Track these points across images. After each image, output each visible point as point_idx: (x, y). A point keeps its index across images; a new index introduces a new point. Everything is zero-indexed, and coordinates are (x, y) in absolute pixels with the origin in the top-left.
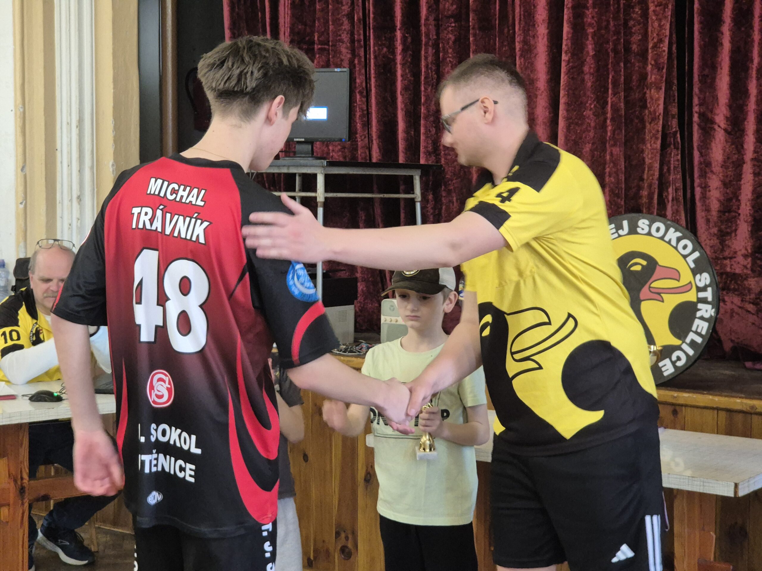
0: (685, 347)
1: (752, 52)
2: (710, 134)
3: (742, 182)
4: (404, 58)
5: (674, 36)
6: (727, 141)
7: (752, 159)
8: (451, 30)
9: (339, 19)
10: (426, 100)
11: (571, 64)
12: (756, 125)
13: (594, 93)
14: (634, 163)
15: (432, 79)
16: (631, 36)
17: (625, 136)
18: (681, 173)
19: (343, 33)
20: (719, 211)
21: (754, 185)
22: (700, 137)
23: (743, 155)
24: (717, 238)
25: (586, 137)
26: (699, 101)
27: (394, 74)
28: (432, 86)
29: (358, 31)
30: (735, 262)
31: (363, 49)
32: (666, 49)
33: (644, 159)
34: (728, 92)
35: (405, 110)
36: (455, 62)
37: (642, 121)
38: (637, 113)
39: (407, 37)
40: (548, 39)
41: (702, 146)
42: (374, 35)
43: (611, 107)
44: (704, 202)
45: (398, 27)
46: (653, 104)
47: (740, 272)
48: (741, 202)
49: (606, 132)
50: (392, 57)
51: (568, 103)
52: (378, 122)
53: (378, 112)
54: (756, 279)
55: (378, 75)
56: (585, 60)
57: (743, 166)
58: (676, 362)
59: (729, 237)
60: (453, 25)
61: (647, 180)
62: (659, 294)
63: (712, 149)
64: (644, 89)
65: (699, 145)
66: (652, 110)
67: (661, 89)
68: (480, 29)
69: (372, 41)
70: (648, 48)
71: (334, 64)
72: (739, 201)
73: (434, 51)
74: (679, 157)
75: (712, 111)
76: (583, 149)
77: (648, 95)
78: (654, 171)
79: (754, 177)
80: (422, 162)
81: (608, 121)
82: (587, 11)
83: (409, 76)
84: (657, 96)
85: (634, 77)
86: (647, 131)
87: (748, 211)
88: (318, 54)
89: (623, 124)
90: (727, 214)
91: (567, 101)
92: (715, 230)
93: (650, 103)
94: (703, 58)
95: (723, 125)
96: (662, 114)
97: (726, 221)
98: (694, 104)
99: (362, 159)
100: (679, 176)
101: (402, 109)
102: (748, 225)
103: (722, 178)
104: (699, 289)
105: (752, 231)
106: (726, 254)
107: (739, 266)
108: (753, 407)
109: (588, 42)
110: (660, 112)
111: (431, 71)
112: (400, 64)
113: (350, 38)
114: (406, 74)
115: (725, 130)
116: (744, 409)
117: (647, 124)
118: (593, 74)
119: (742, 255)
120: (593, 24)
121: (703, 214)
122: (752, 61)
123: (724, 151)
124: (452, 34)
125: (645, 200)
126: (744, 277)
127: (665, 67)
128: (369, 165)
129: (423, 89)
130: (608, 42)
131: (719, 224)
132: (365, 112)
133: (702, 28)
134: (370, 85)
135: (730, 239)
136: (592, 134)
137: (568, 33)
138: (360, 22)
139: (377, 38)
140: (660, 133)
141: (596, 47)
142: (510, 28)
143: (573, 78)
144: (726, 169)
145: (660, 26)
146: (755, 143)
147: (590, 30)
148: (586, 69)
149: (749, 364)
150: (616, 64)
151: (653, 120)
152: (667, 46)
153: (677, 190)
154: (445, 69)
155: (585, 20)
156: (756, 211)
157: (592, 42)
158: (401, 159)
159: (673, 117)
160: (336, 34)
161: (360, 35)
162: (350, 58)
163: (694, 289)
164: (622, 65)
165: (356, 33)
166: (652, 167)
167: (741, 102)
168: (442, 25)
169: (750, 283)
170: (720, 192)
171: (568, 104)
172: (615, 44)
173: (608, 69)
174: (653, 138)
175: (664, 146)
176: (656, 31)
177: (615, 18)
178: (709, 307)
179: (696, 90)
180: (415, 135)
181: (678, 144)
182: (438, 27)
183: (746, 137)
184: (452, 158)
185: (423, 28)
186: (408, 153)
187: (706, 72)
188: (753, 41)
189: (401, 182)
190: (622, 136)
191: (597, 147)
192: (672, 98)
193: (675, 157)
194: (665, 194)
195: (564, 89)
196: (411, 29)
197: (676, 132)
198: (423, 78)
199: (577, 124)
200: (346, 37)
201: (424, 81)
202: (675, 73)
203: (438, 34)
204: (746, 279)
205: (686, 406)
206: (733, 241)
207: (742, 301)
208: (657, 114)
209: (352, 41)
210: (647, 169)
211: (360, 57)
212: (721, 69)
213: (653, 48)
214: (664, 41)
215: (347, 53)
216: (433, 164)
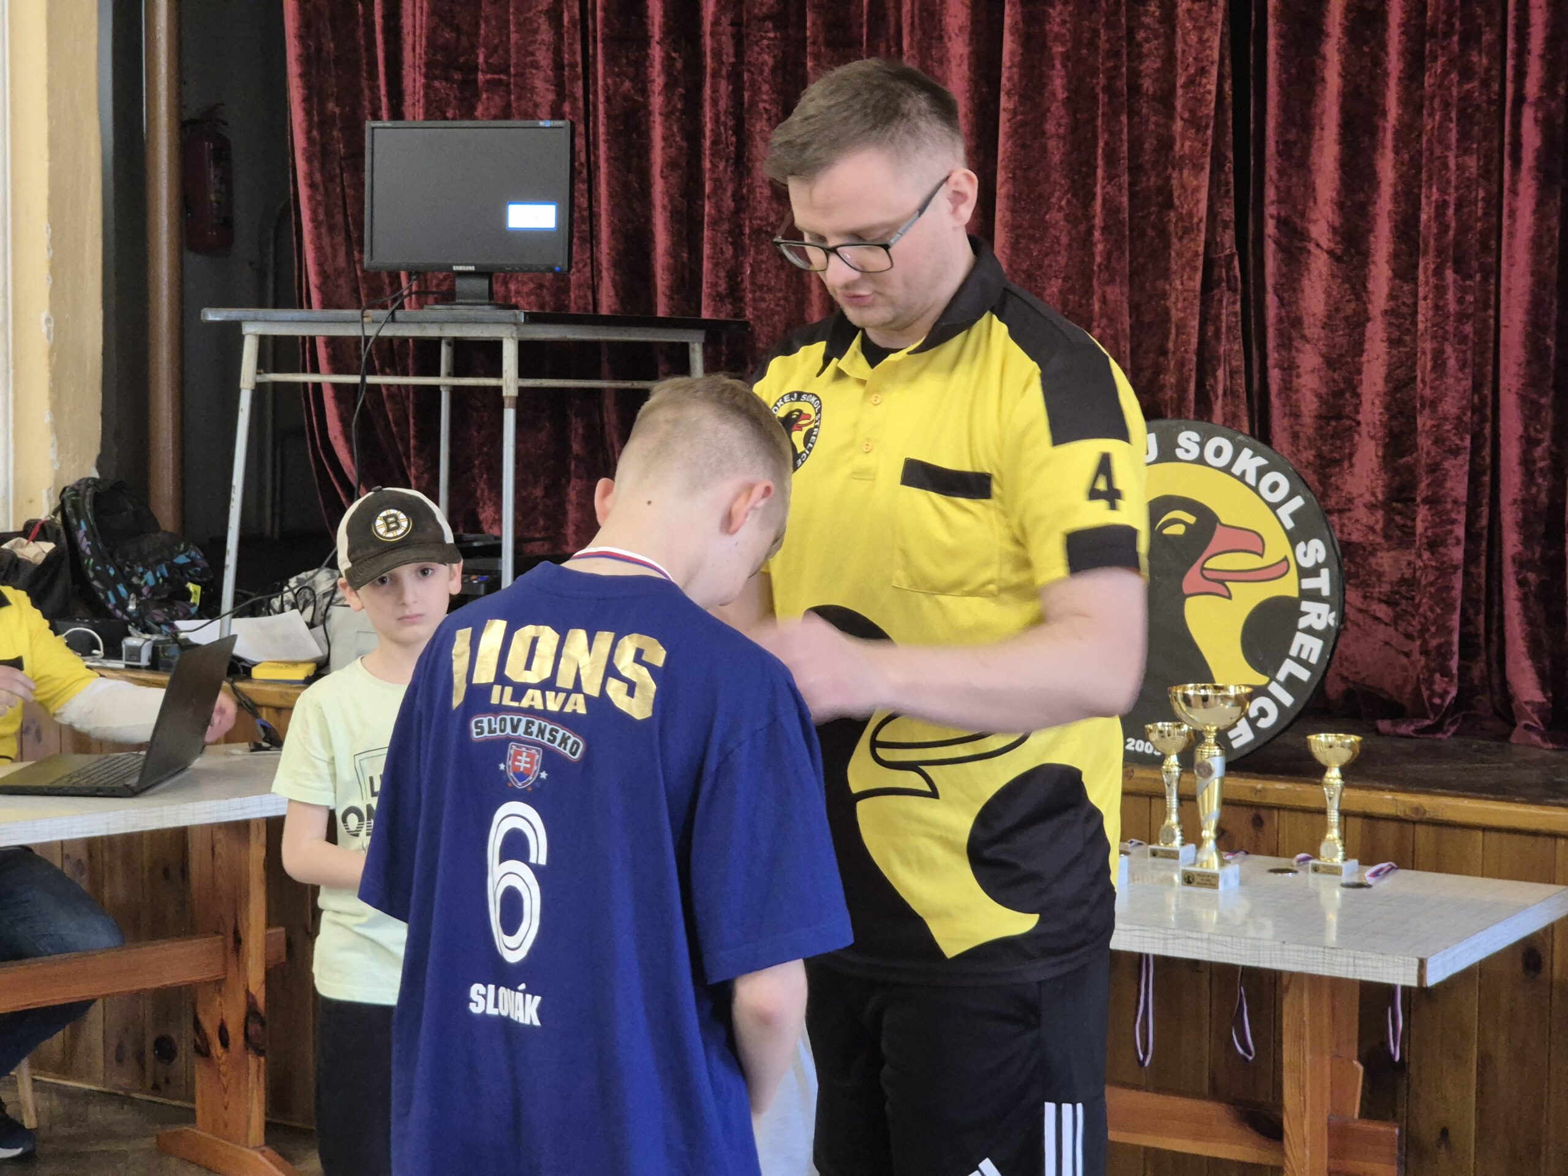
0: (1275, 689)
1: (1384, 96)
2: (1300, 262)
3: (1364, 358)
4: (668, 100)
5: (1227, 61)
6: (1333, 276)
7: (1386, 312)
8: (768, 46)
9: (531, 20)
10: (715, 190)
11: (1019, 118)
12: (1394, 243)
13: (1066, 177)
14: (1147, 318)
15: (727, 146)
16: (1141, 63)
17: (1131, 262)
18: (1241, 340)
19: (539, 49)
20: (1319, 417)
21: (1389, 365)
22: (1279, 268)
23: (1365, 303)
24: (1315, 472)
25: (1050, 266)
26: (1278, 195)
27: (645, 134)
28: (727, 161)
29: (570, 45)
30: (1350, 519)
31: (580, 83)
32: (1213, 88)
33: (1167, 311)
34: (1336, 176)
35: (669, 207)
36: (774, 111)
37: (1163, 234)
38: (1153, 217)
39: (674, 59)
40: (970, 65)
41: (1282, 285)
42: (606, 54)
43: (1104, 205)
44: (1289, 398)
45: (657, 37)
46: (1186, 198)
47: (1361, 540)
48: (1363, 399)
49: (1092, 255)
50: (641, 99)
51: (1013, 196)
52: (613, 232)
53: (613, 212)
54: (1393, 553)
55: (613, 136)
56: (1048, 110)
57: (1365, 326)
58: (1257, 719)
59: (1337, 469)
60: (771, 35)
61: (1174, 353)
62: (1222, 582)
63: (1303, 291)
64: (1166, 168)
65: (1277, 283)
66: (1184, 212)
67: (1202, 169)
68: (829, 44)
69: (600, 67)
70: (1174, 85)
71: (520, 114)
72: (1358, 396)
73: (731, 87)
74: (1238, 307)
75: (1303, 215)
76: (1044, 288)
77: (1175, 182)
78: (1189, 334)
79: (1390, 348)
80: (706, 314)
81: (1097, 234)
82: (1051, 11)
83: (678, 139)
84: (1195, 183)
85: (1147, 146)
86: (1173, 254)
87: (1377, 417)
88: (487, 91)
89: (1127, 239)
90: (1334, 423)
91: (1012, 192)
92: (1309, 455)
93: (1179, 197)
94: (1285, 107)
95: (1325, 243)
96: (1204, 220)
97: (1332, 437)
98: (1267, 201)
99: (579, 309)
100: (1237, 346)
101: (664, 207)
102: (1377, 445)
103: (1324, 350)
104: (1303, 573)
105: (1384, 457)
106: (1332, 502)
107: (1359, 526)
108: (1417, 810)
109: (1055, 72)
110: (1200, 215)
111: (726, 129)
112: (661, 114)
113: (554, 61)
114: (673, 135)
115: (1330, 253)
116: (1401, 814)
117: (1175, 240)
118: (1064, 138)
119: (1365, 505)
120: (1064, 35)
121: (1286, 422)
122: (1384, 114)
123: (1329, 295)
124: (769, 55)
125: (1169, 394)
126: (1370, 549)
127: (1212, 124)
128: (594, 319)
129: (707, 164)
130: (1094, 74)
131: (1319, 443)
132: (586, 213)
133: (1282, 47)
134: (597, 157)
135: (1340, 473)
136: (1062, 260)
137: (1012, 53)
138: (574, 26)
139: (610, 59)
140: (1201, 258)
141: (1069, 82)
142: (892, 43)
143: (1023, 146)
144: (1333, 331)
145: (1201, 41)
146: (1391, 280)
147: (1058, 49)
148: (1050, 127)
149: (1384, 725)
150: (1112, 116)
151: (1187, 231)
152: (1215, 82)
153: (1232, 373)
154: (753, 126)
155: (1048, 27)
156: (1391, 418)
157: (1063, 73)
158: (662, 311)
159: (1226, 226)
160: (525, 50)
161: (575, 53)
162: (554, 101)
163: (1293, 571)
164: (1124, 118)
165: (565, 48)
166: (1185, 326)
167: (1362, 196)
168: (748, 35)
169: (1380, 561)
170: (1321, 378)
171: (1013, 198)
172: (1111, 79)
173: (1096, 127)
174: (1188, 269)
175: (1208, 285)
176: (1193, 51)
177: (1111, 25)
178: (1326, 607)
179: (1271, 171)
180: (689, 259)
181: (1235, 277)
182: (739, 40)
183: (1372, 267)
184: (768, 307)
185: (708, 42)
186: (676, 297)
187: (1292, 136)
188: (1386, 74)
189: (661, 358)
190: (1124, 266)
191: (1073, 286)
192: (1223, 189)
193: (1229, 308)
194: (1210, 381)
195: (1005, 168)
196: (683, 42)
197: (1232, 255)
198: (707, 143)
199: (1032, 238)
200: (544, 58)
201: (711, 149)
202: (1229, 137)
203: (739, 53)
204: (1373, 554)
205: (1280, 808)
206: (1347, 477)
207: (1365, 597)
208: (1196, 220)
209: (558, 66)
210: (1173, 331)
211: (576, 99)
212: (1322, 129)
213: (1185, 86)
214: (1208, 72)
215: (547, 90)
216: (729, 319)
